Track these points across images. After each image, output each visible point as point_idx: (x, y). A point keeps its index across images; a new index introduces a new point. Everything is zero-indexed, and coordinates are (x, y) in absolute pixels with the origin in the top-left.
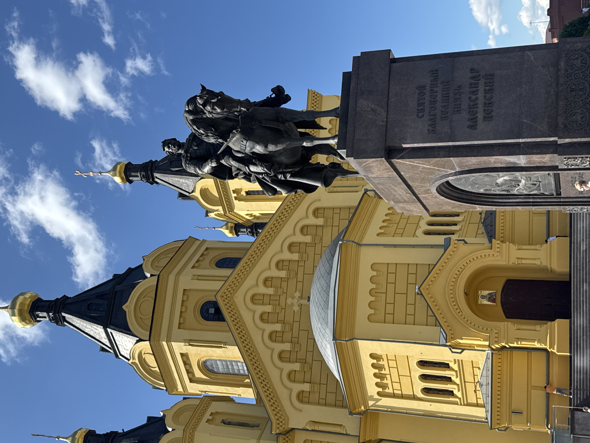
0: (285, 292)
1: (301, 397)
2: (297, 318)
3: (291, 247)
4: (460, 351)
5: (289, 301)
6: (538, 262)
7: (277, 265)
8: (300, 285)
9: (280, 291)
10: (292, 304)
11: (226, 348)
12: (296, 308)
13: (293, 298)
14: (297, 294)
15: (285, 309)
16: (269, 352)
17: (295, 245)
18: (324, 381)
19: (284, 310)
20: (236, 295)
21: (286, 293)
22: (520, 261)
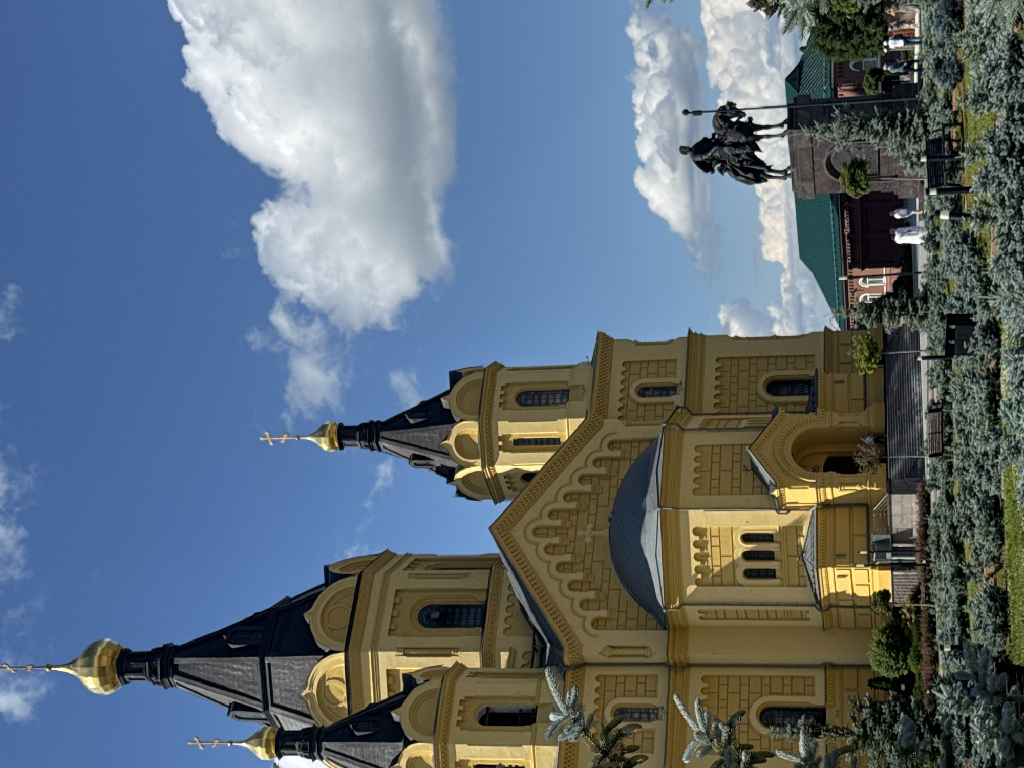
0: (574, 524)
1: (596, 623)
2: (589, 550)
3: (581, 479)
4: (785, 512)
5: (580, 533)
6: (858, 425)
7: (565, 497)
8: (592, 518)
9: (568, 524)
10: (584, 536)
11: (457, 656)
12: (588, 540)
13: (585, 530)
14: (590, 526)
15: (575, 541)
16: (556, 583)
17: (586, 478)
18: (623, 608)
19: (573, 543)
20: (514, 529)
21: (576, 526)
22: (842, 425)
